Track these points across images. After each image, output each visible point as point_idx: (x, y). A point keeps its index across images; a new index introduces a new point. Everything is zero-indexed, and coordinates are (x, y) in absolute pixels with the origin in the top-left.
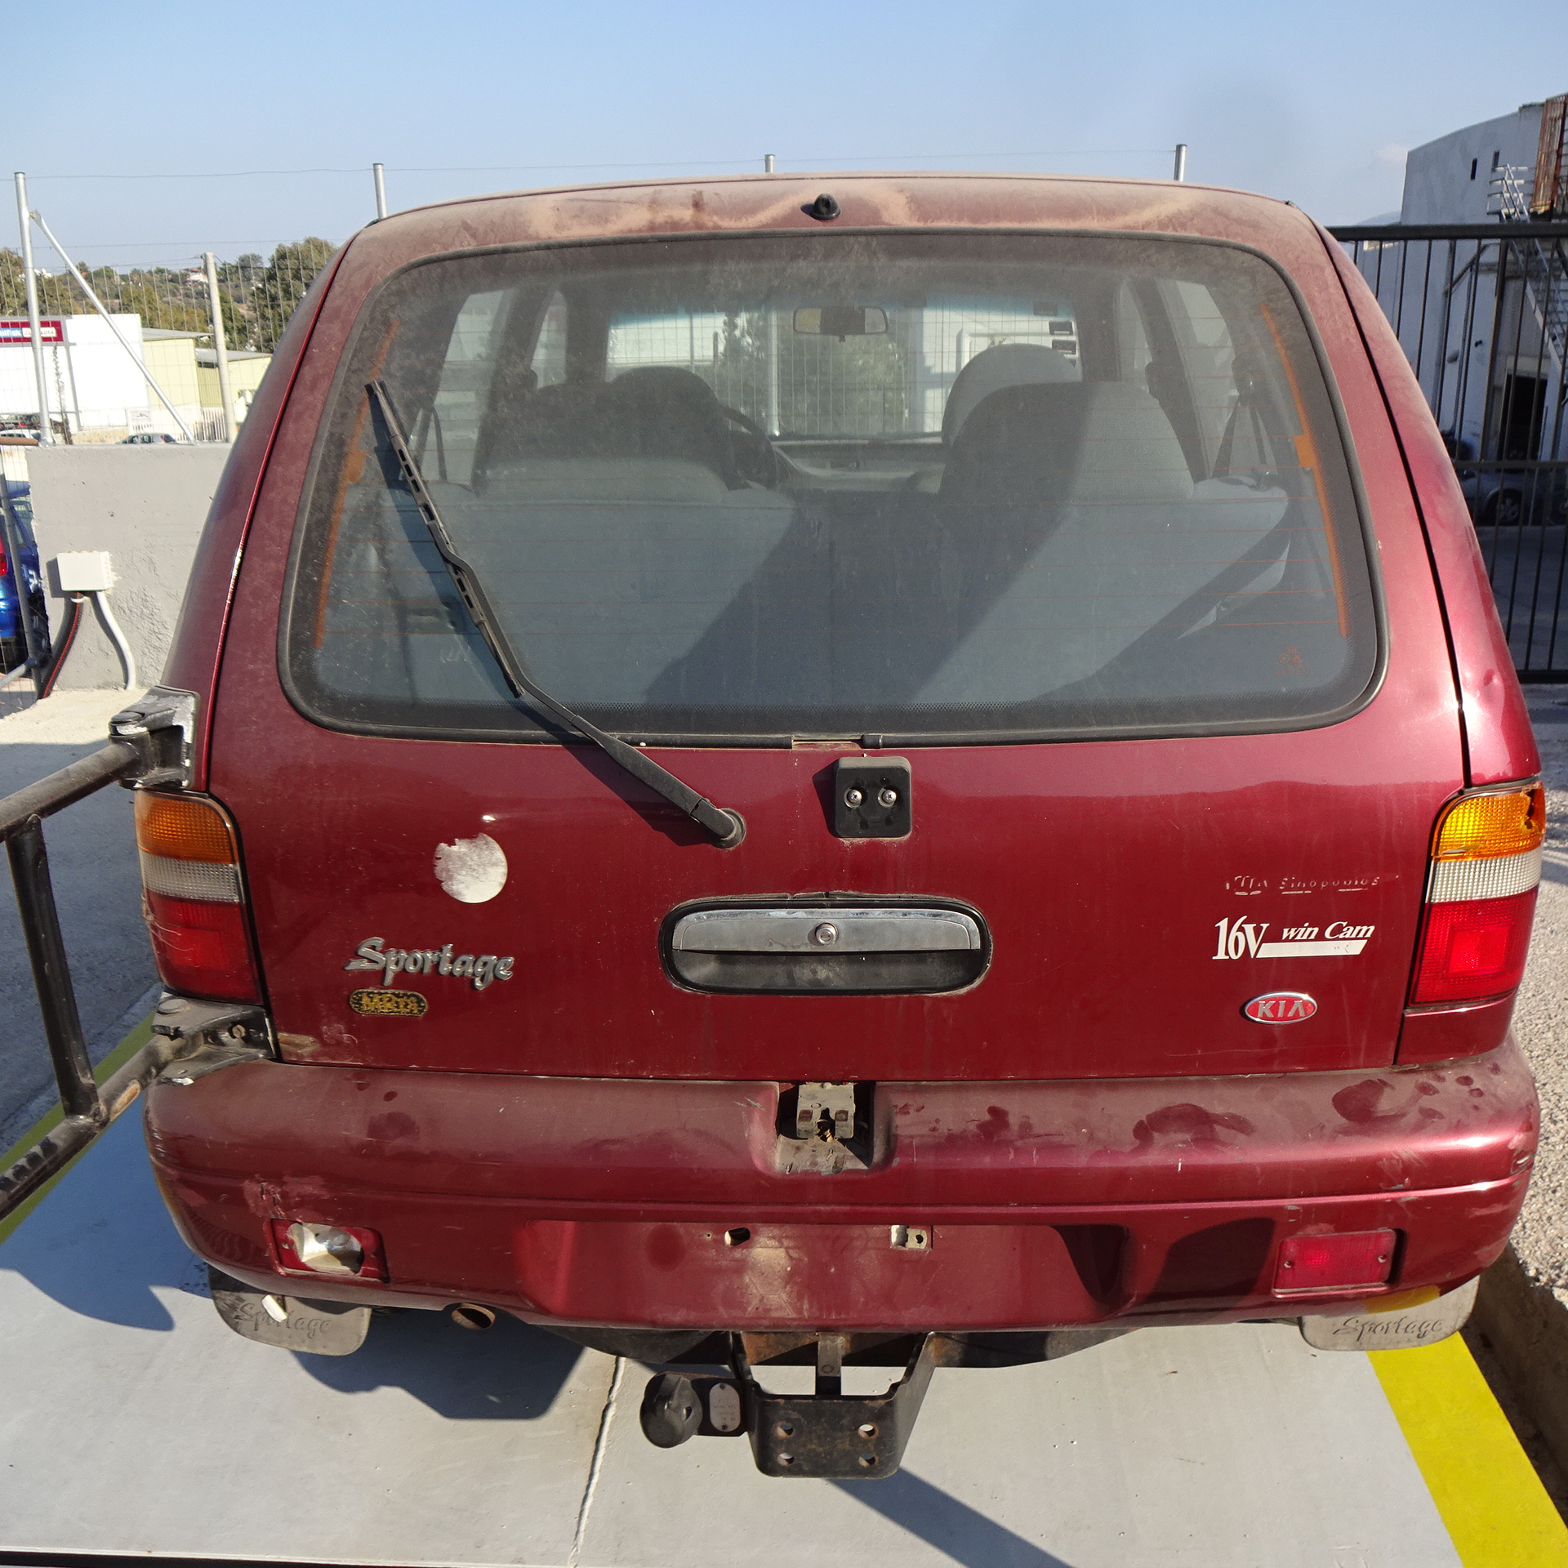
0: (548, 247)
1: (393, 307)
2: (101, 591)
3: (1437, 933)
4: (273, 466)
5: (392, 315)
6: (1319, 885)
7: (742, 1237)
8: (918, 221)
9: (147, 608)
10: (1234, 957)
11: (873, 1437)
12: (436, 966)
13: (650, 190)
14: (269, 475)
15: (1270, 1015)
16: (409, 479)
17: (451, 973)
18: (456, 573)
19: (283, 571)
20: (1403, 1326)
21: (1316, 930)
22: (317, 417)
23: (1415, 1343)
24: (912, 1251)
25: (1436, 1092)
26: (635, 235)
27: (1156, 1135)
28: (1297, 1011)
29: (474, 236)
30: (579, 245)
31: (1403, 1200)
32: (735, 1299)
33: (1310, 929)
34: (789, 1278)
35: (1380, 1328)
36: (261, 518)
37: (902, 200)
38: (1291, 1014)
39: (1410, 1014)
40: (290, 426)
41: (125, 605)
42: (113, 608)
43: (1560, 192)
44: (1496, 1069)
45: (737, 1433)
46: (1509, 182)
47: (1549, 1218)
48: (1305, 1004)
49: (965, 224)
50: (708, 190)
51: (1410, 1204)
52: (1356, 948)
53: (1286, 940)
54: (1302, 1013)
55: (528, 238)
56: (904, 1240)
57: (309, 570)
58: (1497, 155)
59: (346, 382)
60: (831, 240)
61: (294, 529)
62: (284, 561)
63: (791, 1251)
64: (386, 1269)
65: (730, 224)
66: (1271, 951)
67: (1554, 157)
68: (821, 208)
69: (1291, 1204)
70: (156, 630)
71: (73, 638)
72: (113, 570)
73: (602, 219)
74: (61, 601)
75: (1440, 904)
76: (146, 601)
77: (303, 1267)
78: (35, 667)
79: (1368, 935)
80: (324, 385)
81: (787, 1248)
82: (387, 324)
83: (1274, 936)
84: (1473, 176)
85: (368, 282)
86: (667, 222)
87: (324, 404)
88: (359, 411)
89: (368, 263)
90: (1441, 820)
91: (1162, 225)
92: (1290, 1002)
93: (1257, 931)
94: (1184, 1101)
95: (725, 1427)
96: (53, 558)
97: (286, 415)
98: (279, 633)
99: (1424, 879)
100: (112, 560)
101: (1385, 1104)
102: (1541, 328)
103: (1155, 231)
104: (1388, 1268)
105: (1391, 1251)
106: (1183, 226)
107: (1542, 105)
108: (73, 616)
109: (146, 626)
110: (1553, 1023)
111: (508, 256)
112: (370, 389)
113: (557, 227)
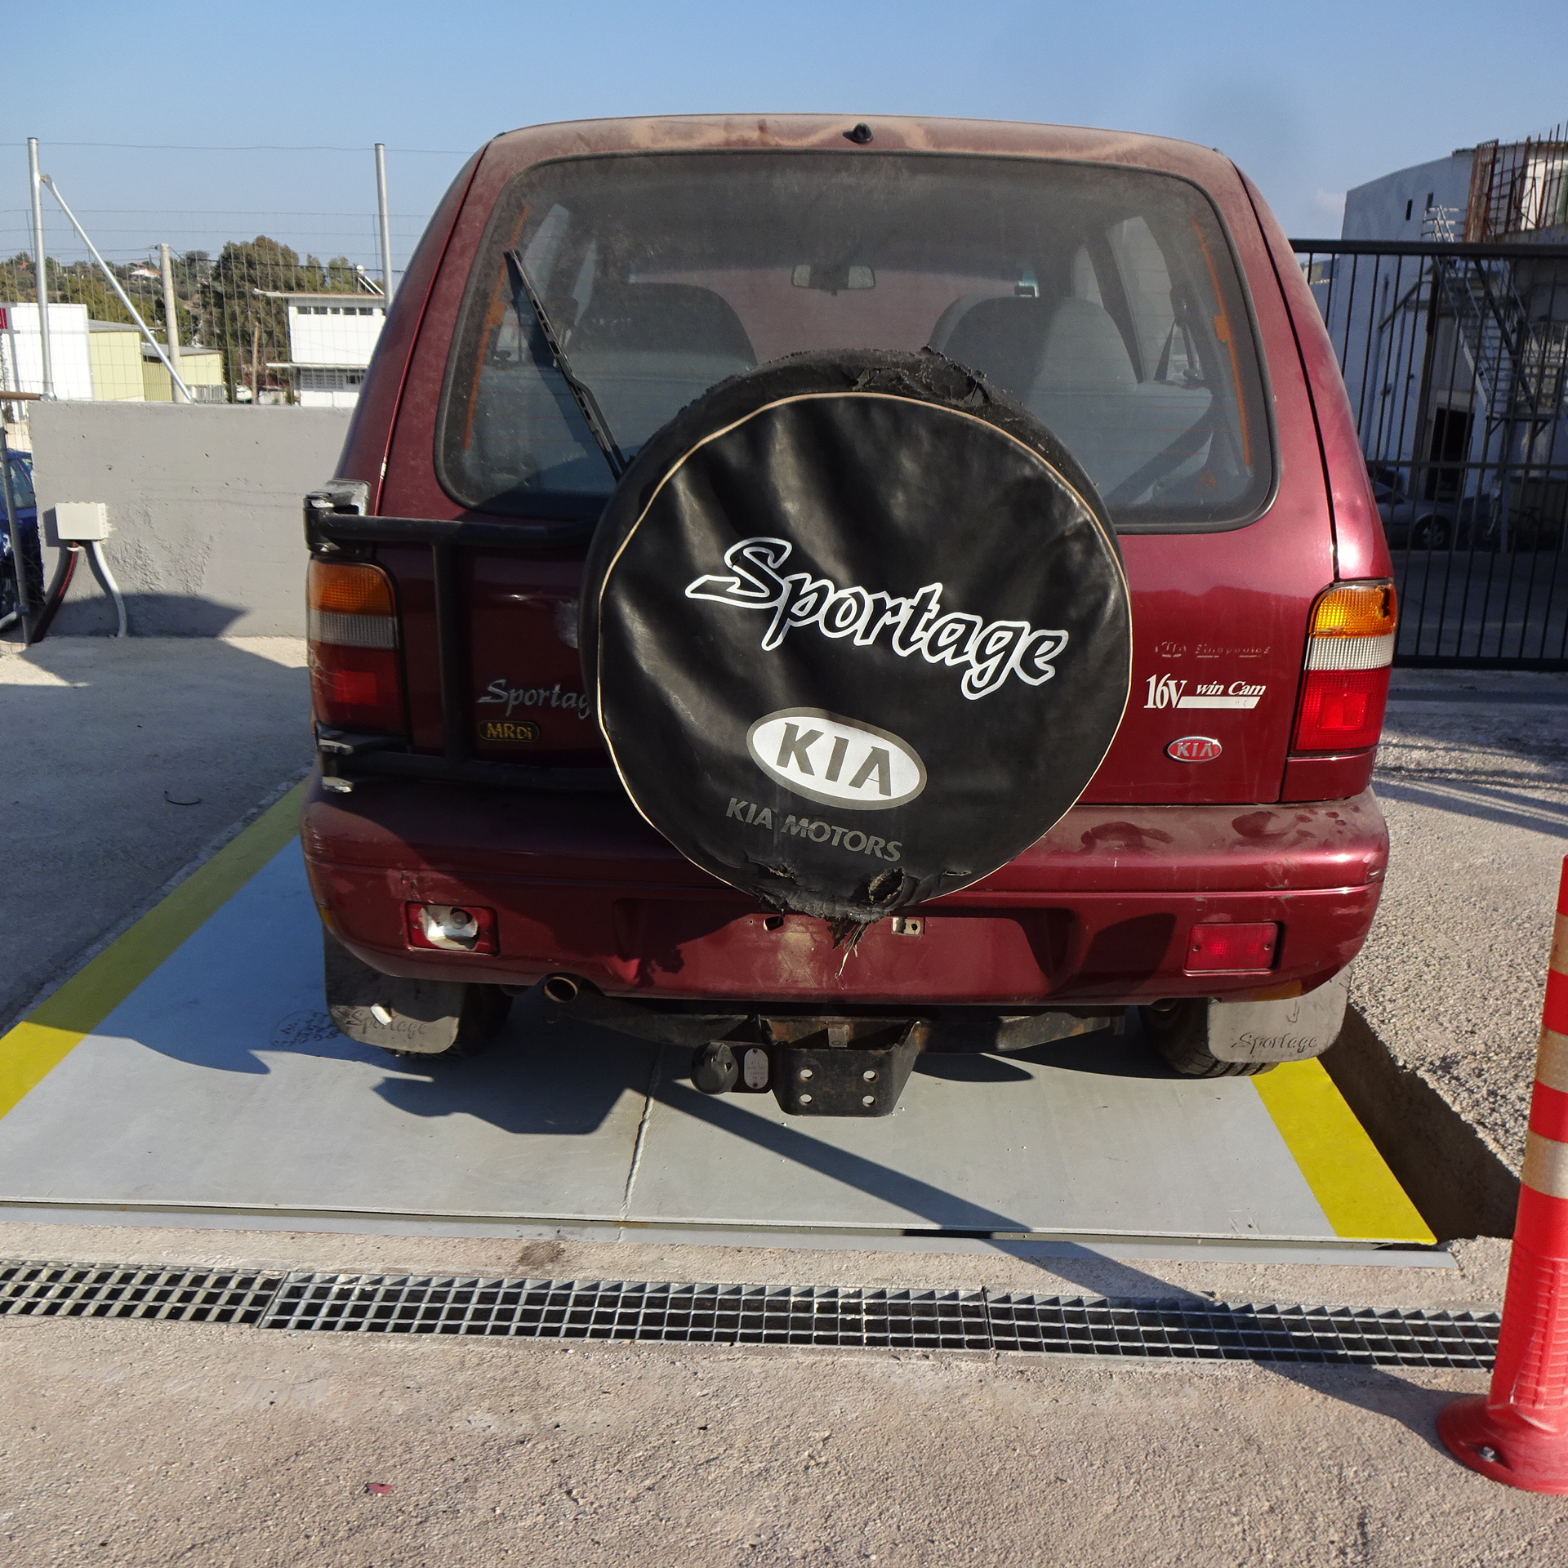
0: (647, 155)
1: (524, 195)
2: (96, 541)
3: (1313, 703)
4: (431, 312)
5: (524, 202)
6: (1225, 652)
7: (776, 924)
8: (934, 146)
9: (140, 558)
10: (1160, 707)
11: (874, 1082)
12: (547, 700)
13: (723, 117)
14: (428, 319)
15: (1186, 754)
16: (541, 322)
17: (559, 706)
18: (577, 394)
19: (439, 391)
20: (1286, 1042)
21: (1222, 687)
22: (465, 274)
23: (1296, 1057)
24: (909, 936)
25: (1310, 820)
26: (715, 148)
27: (1098, 841)
28: (1207, 753)
29: (588, 144)
30: (671, 154)
31: (1284, 898)
32: (770, 973)
33: (1217, 687)
34: (813, 956)
35: (1268, 1042)
36: (421, 351)
37: (921, 132)
38: (1202, 755)
39: (1292, 760)
40: (444, 283)
41: (119, 556)
42: (107, 558)
43: (1488, 233)
44: (1357, 809)
45: (764, 1090)
46: (1441, 222)
47: (1418, 1028)
48: (1213, 746)
49: (969, 151)
50: (769, 120)
51: (1288, 900)
52: (1251, 703)
53: (1200, 695)
54: (1210, 754)
55: (631, 147)
56: (902, 927)
57: (460, 390)
58: (1431, 197)
59: (488, 251)
60: (867, 158)
61: (448, 359)
62: (440, 383)
63: (815, 936)
64: (497, 945)
65: (788, 143)
66: (1188, 703)
67: (1484, 199)
68: (860, 134)
69: (1199, 897)
70: (149, 580)
71: (67, 585)
72: (109, 522)
73: (688, 135)
74: (56, 551)
75: (1315, 672)
76: (140, 552)
77: (429, 945)
78: (25, 614)
79: (1261, 693)
80: (472, 251)
81: (811, 933)
82: (520, 208)
83: (1190, 691)
84: (1408, 217)
85: (503, 177)
86: (739, 140)
87: (472, 267)
88: (500, 273)
89: (503, 162)
90: (1317, 603)
91: (1119, 158)
92: (1202, 744)
93: (1178, 686)
94: (1120, 820)
95: (755, 1085)
96: (52, 507)
97: (440, 275)
98: (435, 438)
99: (1303, 652)
100: (108, 511)
101: (1272, 826)
102: (1473, 372)
103: (1114, 162)
104: (1271, 956)
105: (1274, 943)
106: (1135, 159)
107: (1473, 151)
108: (67, 565)
109: (138, 576)
110: (1433, 900)
111: (615, 160)
112: (508, 256)
113: (654, 140)
